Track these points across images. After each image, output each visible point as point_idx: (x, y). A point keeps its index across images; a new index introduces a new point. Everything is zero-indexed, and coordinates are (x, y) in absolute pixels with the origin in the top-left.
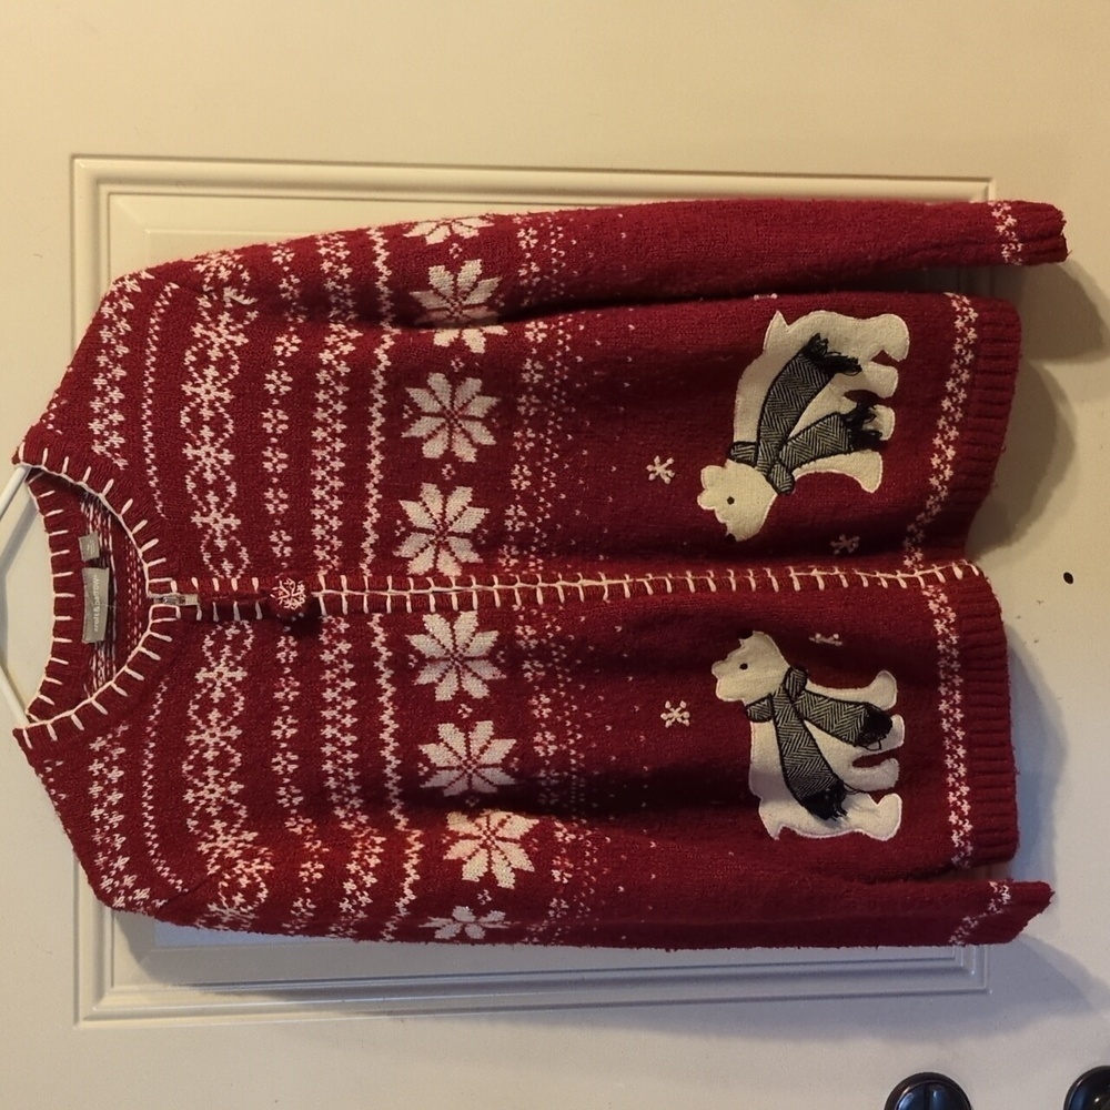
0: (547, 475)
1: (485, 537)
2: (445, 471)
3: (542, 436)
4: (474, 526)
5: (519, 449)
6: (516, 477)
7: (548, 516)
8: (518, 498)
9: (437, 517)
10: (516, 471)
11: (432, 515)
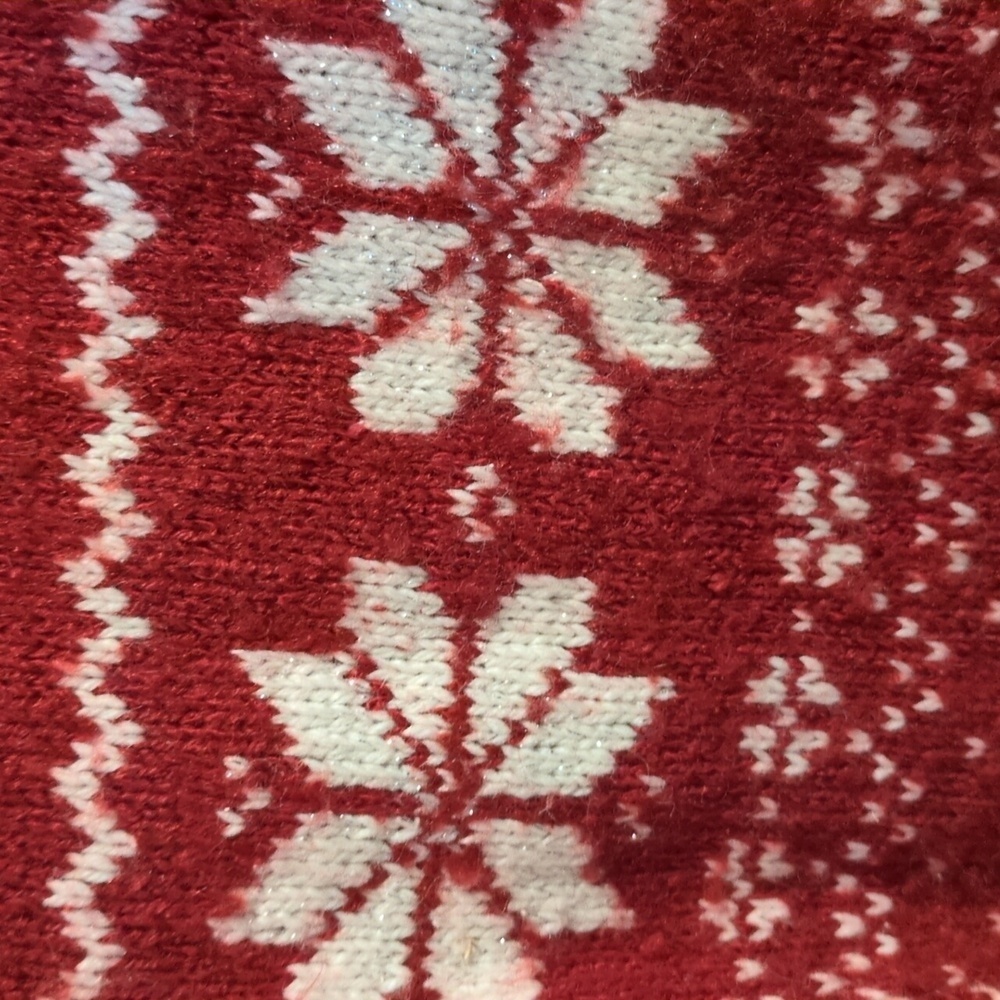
0: (938, 512)
1: (651, 811)
2: (463, 501)
3: (926, 328)
4: (599, 762)
5: (816, 391)
6: (798, 527)
7: (930, 703)
8: (804, 623)
9: (426, 727)
10: (799, 502)
11: (401, 722)
